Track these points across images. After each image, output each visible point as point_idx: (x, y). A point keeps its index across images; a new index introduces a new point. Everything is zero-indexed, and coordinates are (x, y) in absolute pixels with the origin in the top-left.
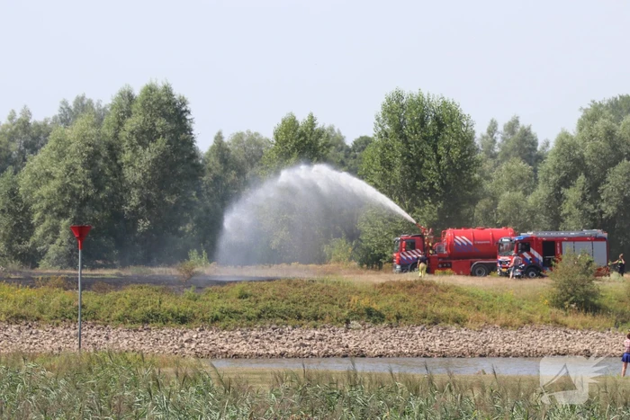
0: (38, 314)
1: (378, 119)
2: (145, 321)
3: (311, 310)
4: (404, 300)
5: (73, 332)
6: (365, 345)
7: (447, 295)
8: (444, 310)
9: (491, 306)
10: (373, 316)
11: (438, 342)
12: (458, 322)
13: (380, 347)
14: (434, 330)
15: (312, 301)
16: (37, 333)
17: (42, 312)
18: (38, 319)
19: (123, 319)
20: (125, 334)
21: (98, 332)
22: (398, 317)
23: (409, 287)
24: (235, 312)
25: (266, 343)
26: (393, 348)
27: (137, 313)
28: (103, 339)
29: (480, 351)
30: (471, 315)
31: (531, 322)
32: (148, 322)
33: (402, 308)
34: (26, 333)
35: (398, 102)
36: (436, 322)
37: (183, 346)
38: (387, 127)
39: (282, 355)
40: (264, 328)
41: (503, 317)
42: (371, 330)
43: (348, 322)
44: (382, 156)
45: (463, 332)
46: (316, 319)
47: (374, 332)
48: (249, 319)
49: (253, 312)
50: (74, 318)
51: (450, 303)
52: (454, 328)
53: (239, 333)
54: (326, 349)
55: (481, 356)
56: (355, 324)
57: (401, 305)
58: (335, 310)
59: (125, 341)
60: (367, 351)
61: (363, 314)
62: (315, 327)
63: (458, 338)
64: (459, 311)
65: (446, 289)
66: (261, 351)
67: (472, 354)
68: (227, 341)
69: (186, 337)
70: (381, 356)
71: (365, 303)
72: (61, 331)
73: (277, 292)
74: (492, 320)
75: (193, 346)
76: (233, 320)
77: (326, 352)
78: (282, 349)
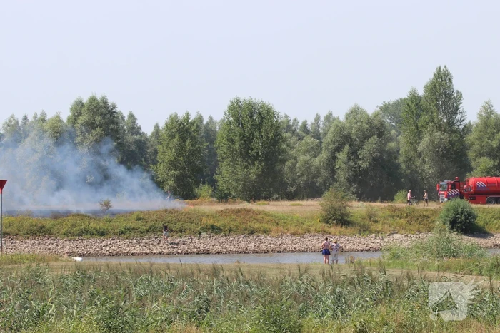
0: (17, 231)
1: (226, 114)
2: (80, 235)
3: (178, 227)
4: (234, 220)
5: (37, 242)
6: (210, 247)
7: (260, 217)
8: (257, 226)
9: (286, 223)
10: (215, 230)
11: (253, 244)
12: (265, 232)
13: (219, 248)
14: (251, 237)
15: (179, 221)
16: (16, 243)
17: (19, 230)
18: (17, 234)
19: (67, 234)
20: (68, 243)
21: (52, 242)
22: (230, 230)
23: (237, 212)
24: (133, 229)
25: (151, 246)
26: (226, 248)
27: (76, 230)
28: (54, 246)
29: (278, 250)
30: (274, 228)
31: (309, 232)
32: (81, 236)
33: (233, 224)
34: (9, 243)
35: (237, 104)
36: (252, 232)
37: (102, 249)
38: (231, 119)
39: (160, 253)
40: (150, 238)
41: (292, 229)
42: (214, 238)
43: (200, 233)
44: (228, 136)
45: (269, 238)
46: (181, 232)
47: (216, 239)
48: (142, 233)
49: (144, 228)
50: (38, 234)
51: (261, 221)
52: (262, 236)
53: (135, 241)
54: (186, 249)
55: (278, 252)
56: (204, 234)
57: (232, 223)
58: (193, 226)
59: (68, 247)
60: (211, 250)
61: (209, 229)
62: (181, 237)
63: (265, 242)
64: (266, 226)
65: (259, 213)
66: (148, 251)
67: (273, 251)
68: (128, 246)
69: (104, 244)
70: (219, 253)
71: (210, 222)
72: (30, 241)
73: (159, 216)
74: (286, 231)
75: (108, 249)
76: (132, 234)
77: (187, 251)
78: (161, 250)
